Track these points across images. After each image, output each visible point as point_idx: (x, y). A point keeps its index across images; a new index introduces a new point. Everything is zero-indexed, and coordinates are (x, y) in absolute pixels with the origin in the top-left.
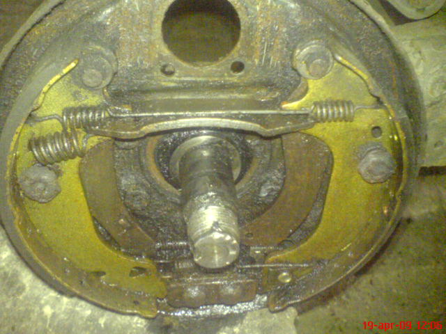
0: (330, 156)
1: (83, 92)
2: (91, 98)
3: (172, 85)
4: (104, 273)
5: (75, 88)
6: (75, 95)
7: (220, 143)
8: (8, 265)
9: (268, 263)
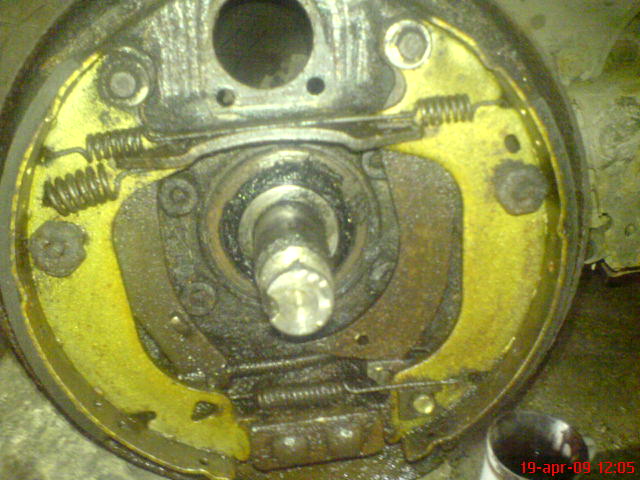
0: (456, 193)
1: (114, 113)
2: (123, 120)
3: (233, 118)
4: (153, 415)
5: (102, 106)
6: (104, 117)
7: (305, 196)
8: (20, 452)
9: (396, 384)
